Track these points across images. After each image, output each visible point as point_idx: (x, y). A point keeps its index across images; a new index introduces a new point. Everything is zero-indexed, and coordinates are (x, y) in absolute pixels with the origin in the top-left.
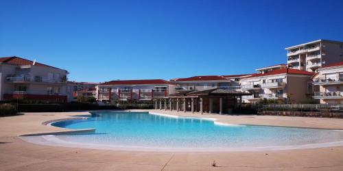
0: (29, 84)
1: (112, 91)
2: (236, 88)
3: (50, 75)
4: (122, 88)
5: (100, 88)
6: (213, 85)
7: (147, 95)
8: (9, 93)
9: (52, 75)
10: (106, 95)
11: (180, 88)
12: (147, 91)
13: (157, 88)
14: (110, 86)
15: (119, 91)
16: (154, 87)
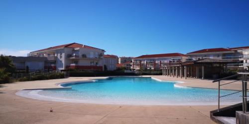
0: (79, 60)
1: (142, 62)
2: (238, 58)
3: (92, 53)
4: (148, 60)
5: (134, 60)
6: (218, 56)
7: (166, 65)
8: (69, 65)
9: (93, 53)
10: (138, 65)
11: (191, 59)
12: (166, 62)
13: (174, 59)
14: (141, 59)
15: (147, 62)
16: (171, 59)
